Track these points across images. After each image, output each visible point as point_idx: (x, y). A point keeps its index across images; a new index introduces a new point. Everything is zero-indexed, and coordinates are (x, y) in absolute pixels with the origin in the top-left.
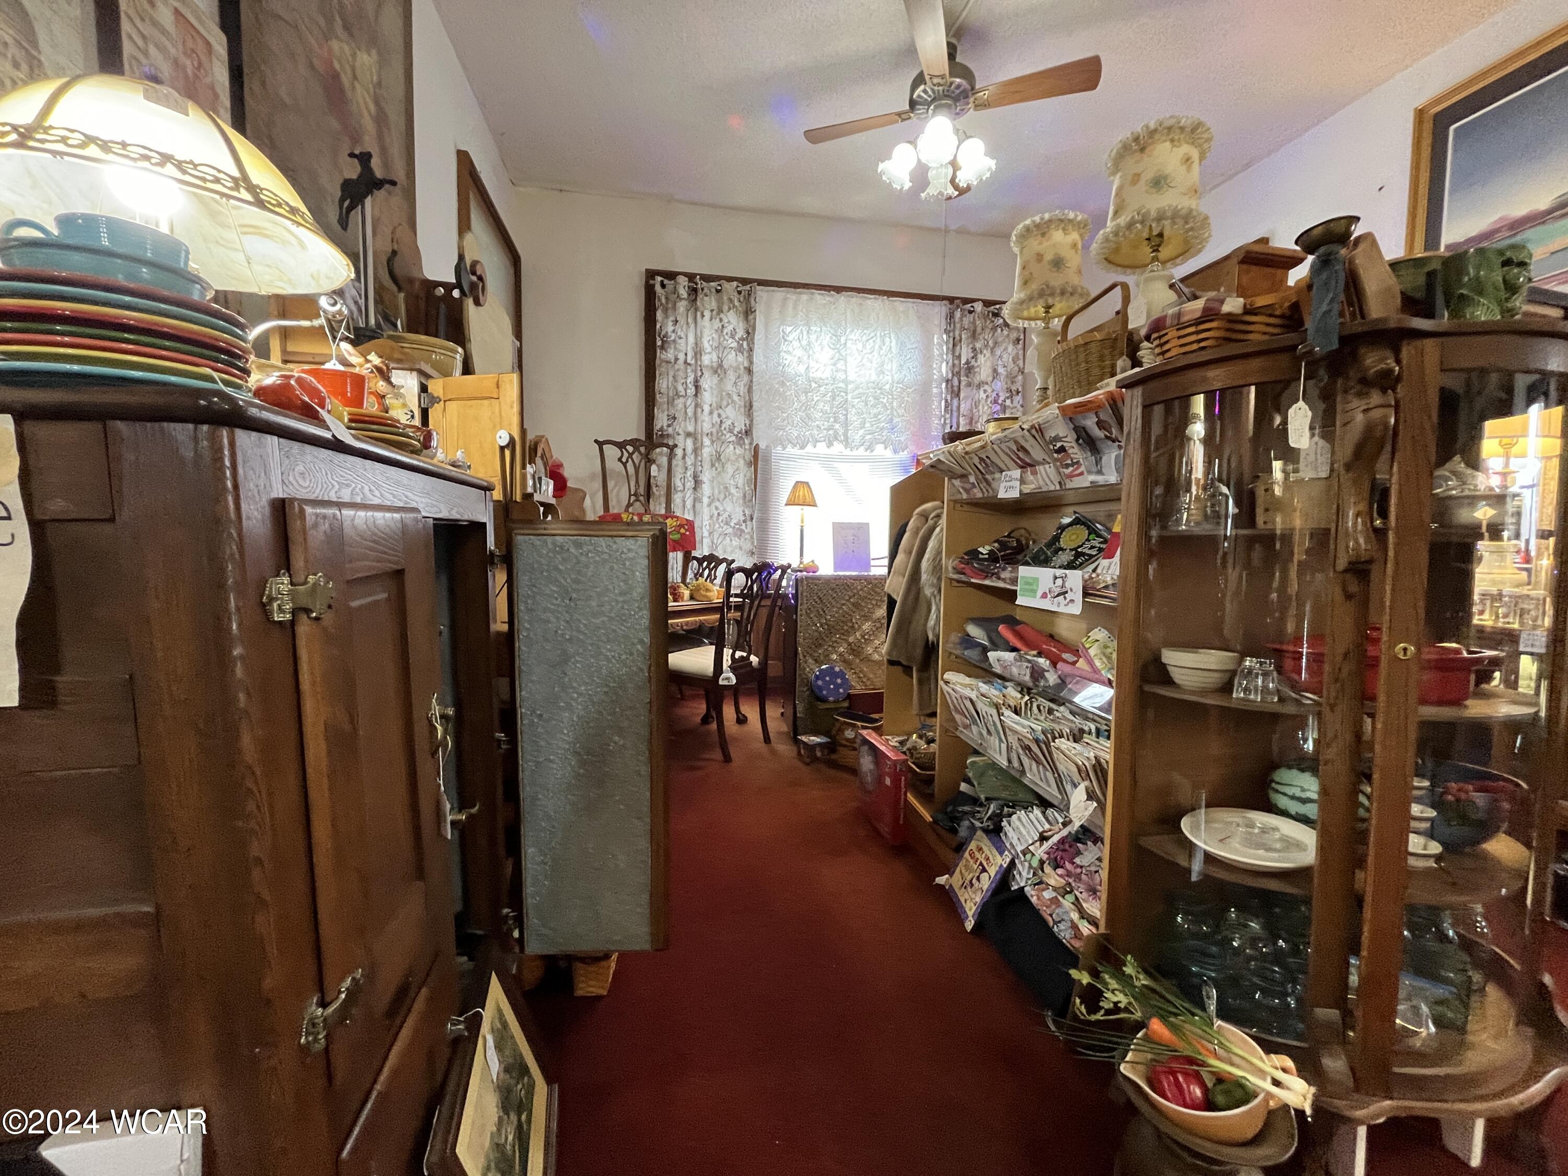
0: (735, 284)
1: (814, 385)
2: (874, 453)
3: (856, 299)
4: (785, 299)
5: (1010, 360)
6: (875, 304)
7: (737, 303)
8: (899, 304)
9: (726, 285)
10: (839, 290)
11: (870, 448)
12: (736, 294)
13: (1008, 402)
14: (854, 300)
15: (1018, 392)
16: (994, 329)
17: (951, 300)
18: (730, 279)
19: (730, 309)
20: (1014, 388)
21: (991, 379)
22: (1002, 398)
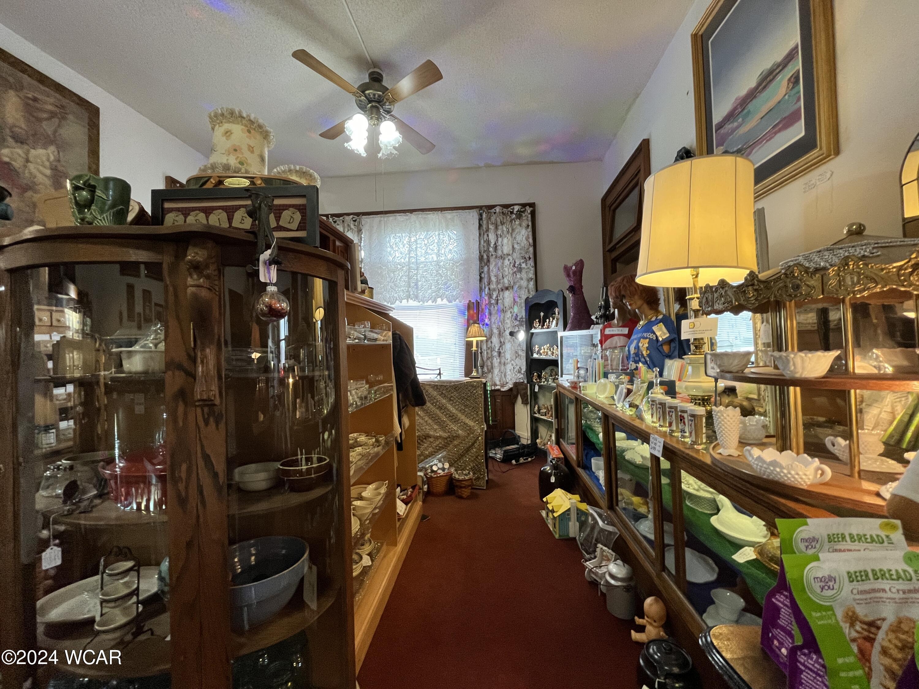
0: (351, 216)
1: (399, 266)
2: (437, 303)
3: (421, 215)
4: (380, 221)
5: (524, 239)
6: (432, 216)
7: (352, 226)
8: (449, 215)
9: (347, 218)
10: (411, 211)
11: (435, 301)
12: (352, 222)
13: (524, 265)
14: (420, 216)
15: (530, 258)
16: (511, 221)
17: (480, 208)
18: (348, 214)
19: (348, 230)
20: (527, 256)
21: (511, 252)
22: (517, 263)
